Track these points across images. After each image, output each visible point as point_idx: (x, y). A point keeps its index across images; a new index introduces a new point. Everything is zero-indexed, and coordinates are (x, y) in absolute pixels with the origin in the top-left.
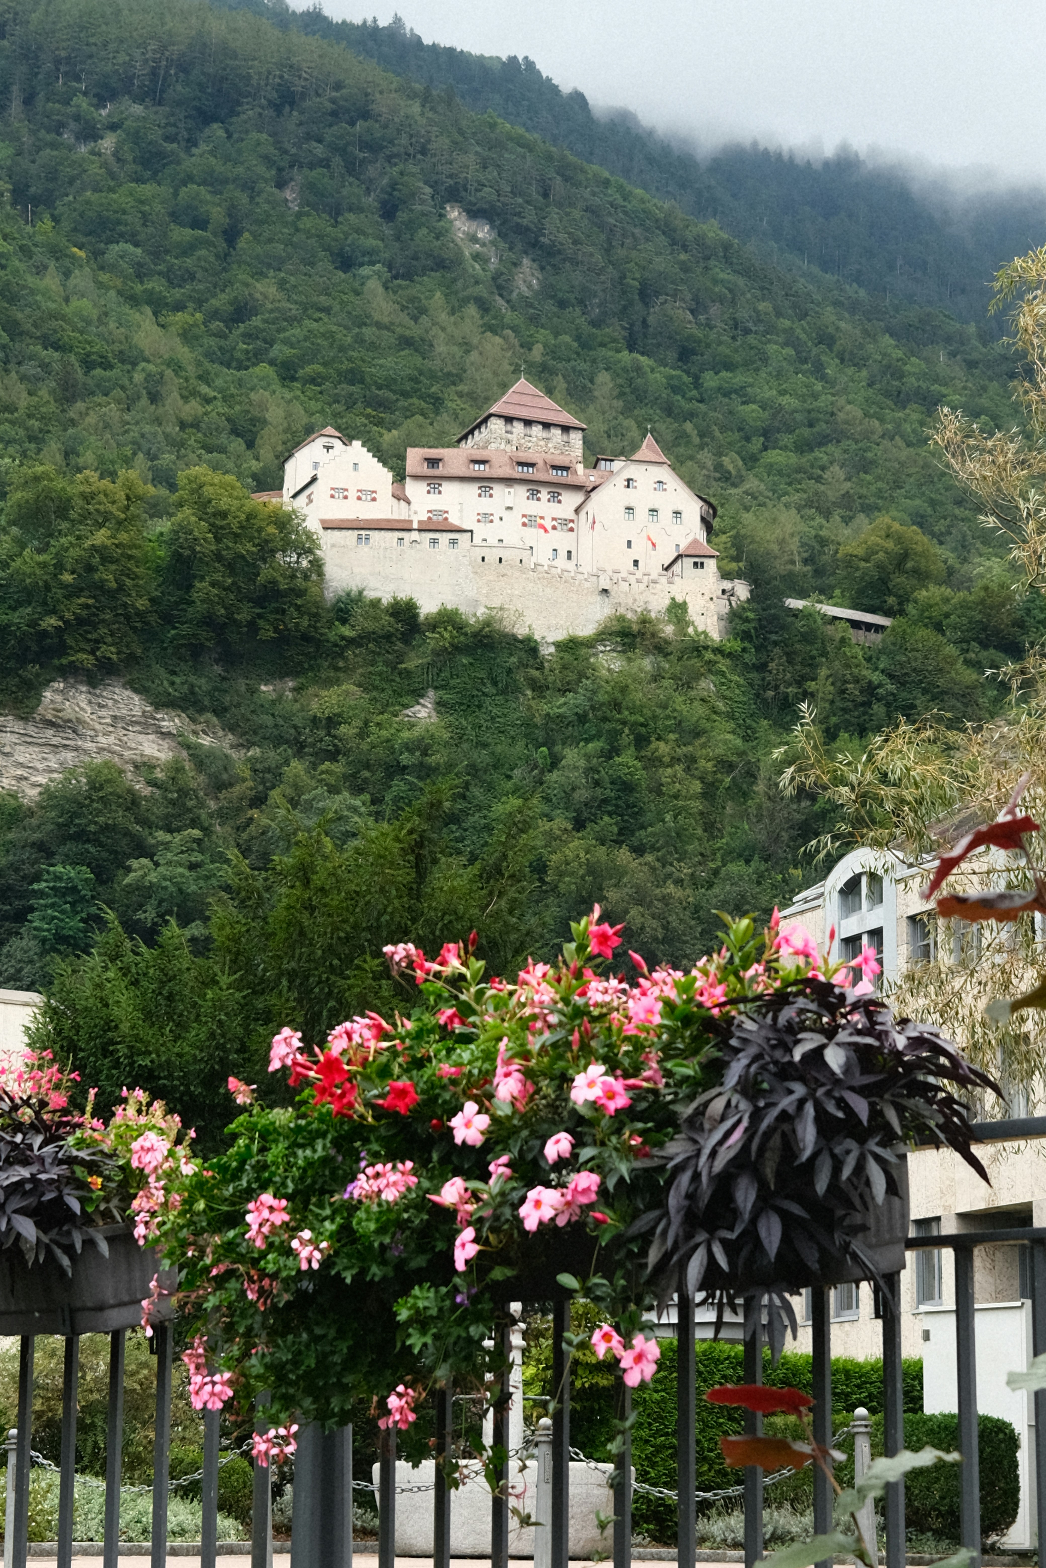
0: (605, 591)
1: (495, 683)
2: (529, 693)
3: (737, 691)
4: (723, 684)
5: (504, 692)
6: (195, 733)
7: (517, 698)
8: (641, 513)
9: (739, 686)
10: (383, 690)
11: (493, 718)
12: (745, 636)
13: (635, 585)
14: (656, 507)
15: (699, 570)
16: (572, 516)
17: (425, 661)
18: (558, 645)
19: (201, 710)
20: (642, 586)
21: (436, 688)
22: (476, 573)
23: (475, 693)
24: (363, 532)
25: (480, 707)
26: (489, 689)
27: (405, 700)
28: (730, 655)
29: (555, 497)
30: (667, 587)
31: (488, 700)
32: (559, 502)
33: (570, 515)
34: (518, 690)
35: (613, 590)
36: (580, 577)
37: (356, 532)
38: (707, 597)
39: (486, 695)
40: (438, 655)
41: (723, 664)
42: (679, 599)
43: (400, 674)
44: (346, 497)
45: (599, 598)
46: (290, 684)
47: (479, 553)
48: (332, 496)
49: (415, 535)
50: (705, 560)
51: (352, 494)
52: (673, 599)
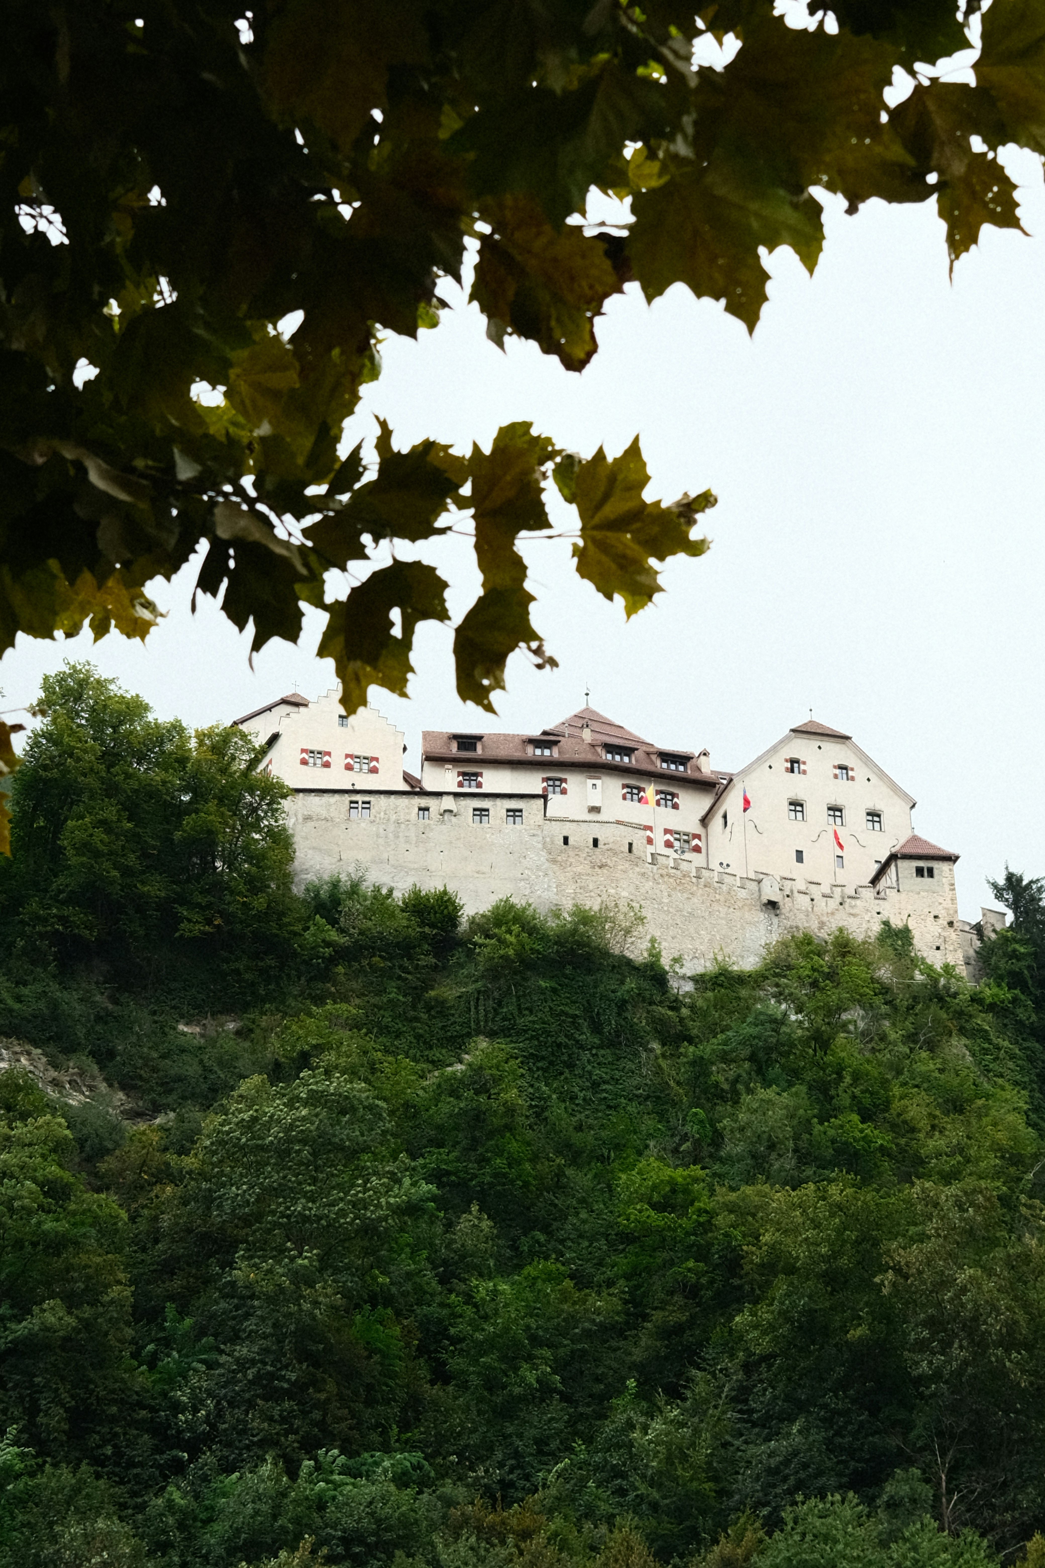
0: (772, 905)
1: (597, 1028)
2: (655, 1045)
3: (1011, 1064)
4: (986, 1051)
5: (612, 1043)
6: (56, 1083)
7: (636, 1054)
8: (816, 811)
9: (1012, 1057)
10: (398, 1035)
11: (595, 1085)
12: (1015, 980)
13: (820, 902)
14: (839, 802)
15: (927, 880)
16: (697, 829)
17: (471, 988)
18: (698, 980)
19: (70, 1049)
20: (833, 904)
21: (492, 1035)
22: (554, 861)
23: (562, 1039)
24: (359, 798)
25: (571, 1066)
26: (586, 1036)
27: (436, 1054)
28: (992, 1008)
29: (668, 799)
30: (876, 905)
31: (586, 1056)
32: (675, 806)
33: (694, 827)
34: (636, 1039)
35: (786, 905)
36: (728, 879)
37: (347, 798)
38: (943, 922)
39: (582, 1047)
40: (495, 978)
41: (984, 1021)
42: (897, 923)
43: (429, 1008)
44: (327, 765)
45: (762, 916)
46: (231, 1026)
47: (558, 831)
48: (304, 762)
49: (448, 803)
50: (935, 865)
51: (338, 761)
52: (886, 923)
